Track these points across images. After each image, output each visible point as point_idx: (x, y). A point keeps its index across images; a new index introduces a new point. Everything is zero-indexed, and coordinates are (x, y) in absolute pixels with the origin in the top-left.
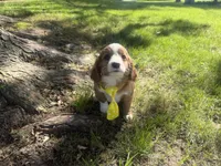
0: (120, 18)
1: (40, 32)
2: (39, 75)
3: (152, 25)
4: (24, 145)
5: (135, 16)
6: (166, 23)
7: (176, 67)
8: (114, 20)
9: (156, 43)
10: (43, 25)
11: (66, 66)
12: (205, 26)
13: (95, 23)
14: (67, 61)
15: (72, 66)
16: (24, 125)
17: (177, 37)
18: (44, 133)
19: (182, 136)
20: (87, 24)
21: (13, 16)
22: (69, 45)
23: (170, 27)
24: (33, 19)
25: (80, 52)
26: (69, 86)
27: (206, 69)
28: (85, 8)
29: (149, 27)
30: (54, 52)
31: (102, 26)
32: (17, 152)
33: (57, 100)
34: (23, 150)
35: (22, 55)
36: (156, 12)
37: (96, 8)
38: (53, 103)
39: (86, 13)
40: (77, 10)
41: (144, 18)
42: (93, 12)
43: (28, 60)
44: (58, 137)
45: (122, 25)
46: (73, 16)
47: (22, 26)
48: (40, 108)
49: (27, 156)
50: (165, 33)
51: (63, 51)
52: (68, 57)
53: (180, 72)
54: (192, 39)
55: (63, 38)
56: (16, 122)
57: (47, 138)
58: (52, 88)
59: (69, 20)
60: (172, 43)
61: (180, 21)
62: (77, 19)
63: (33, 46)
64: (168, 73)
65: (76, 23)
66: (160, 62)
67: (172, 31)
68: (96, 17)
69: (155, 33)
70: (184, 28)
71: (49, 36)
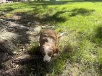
0: (53, 9)
1: (16, 18)
2: (14, 38)
3: (69, 11)
4: (7, 69)
7: (78, 30)
8: (51, 10)
9: (69, 20)
10: (18, 14)
11: (28, 32)
12: (93, 11)
13: (42, 12)
14: (28, 30)
15: (31, 33)
16: (7, 60)
17: (79, 16)
18: (16, 63)
19: (78, 62)
20: (38, 13)
21: (4, 11)
22: (29, 23)
23: (76, 12)
24: (13, 12)
25: (34, 26)
26: (28, 42)
27: (92, 31)
28: (38, 5)
29: (66, 13)
30: (22, 26)
31: (45, 13)
32: (4, 73)
33: (22, 49)
34: (7, 72)
35: (7, 29)
36: (70, 5)
37: (43, 5)
38: (21, 50)
39: (38, 7)
40: (34, 6)
41: (65, 8)
42: (41, 7)
43: (10, 31)
44: (23, 65)
45: (54, 12)
46: (32, 9)
47: (8, 15)
48: (15, 52)
49: (8, 74)
50: (74, 15)
51: (27, 26)
52: (28, 28)
53: (80, 33)
54: (86, 17)
55: (27, 20)
56: (4, 59)
57: (18, 66)
58: (21, 43)
59: (30, 11)
60: (77, 19)
61: (81, 9)
62: (34, 10)
63: (12, 24)
64: (74, 33)
65: (33, 12)
66: (71, 28)
67: (77, 14)
68: (43, 9)
69: (69, 15)
70: (83, 12)
71: (21, 19)
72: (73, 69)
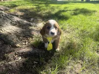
0: (55, 8)
1: (20, 13)
2: (18, 31)
3: (70, 11)
4: (10, 61)
5: (62, 7)
6: (77, 10)
7: (80, 29)
8: (53, 9)
9: (71, 18)
10: (21, 10)
12: (94, 11)
13: (44, 10)
14: (31, 26)
15: (33, 28)
16: (10, 52)
17: (81, 16)
18: (19, 56)
19: (82, 59)
20: (40, 10)
21: (8, 7)
22: (32, 19)
23: (78, 12)
24: (17, 8)
25: (37, 22)
26: (31, 36)
27: (94, 29)
29: (68, 12)
30: (25, 21)
31: (47, 11)
32: (6, 64)
33: (25, 42)
34: (10, 63)
35: (11, 23)
36: (72, 5)
37: (45, 4)
39: (40, 5)
40: (37, 4)
41: (67, 8)
42: (44, 5)
43: (14, 25)
44: (25, 58)
45: (56, 10)
46: (35, 7)
47: (12, 11)
48: (18, 45)
49: (11, 65)
50: (75, 14)
51: (30, 21)
52: (32, 24)
53: (82, 31)
54: (88, 17)
55: (30, 16)
56: (7, 51)
57: (20, 58)
58: (24, 37)
59: (33, 9)
60: (79, 18)
61: (83, 9)
62: (36, 8)
63: (16, 19)
64: (77, 31)
66: (73, 26)
67: (79, 13)
68: (45, 7)
69: (71, 14)
70: (85, 12)
71: (24, 15)
72: (76, 66)
